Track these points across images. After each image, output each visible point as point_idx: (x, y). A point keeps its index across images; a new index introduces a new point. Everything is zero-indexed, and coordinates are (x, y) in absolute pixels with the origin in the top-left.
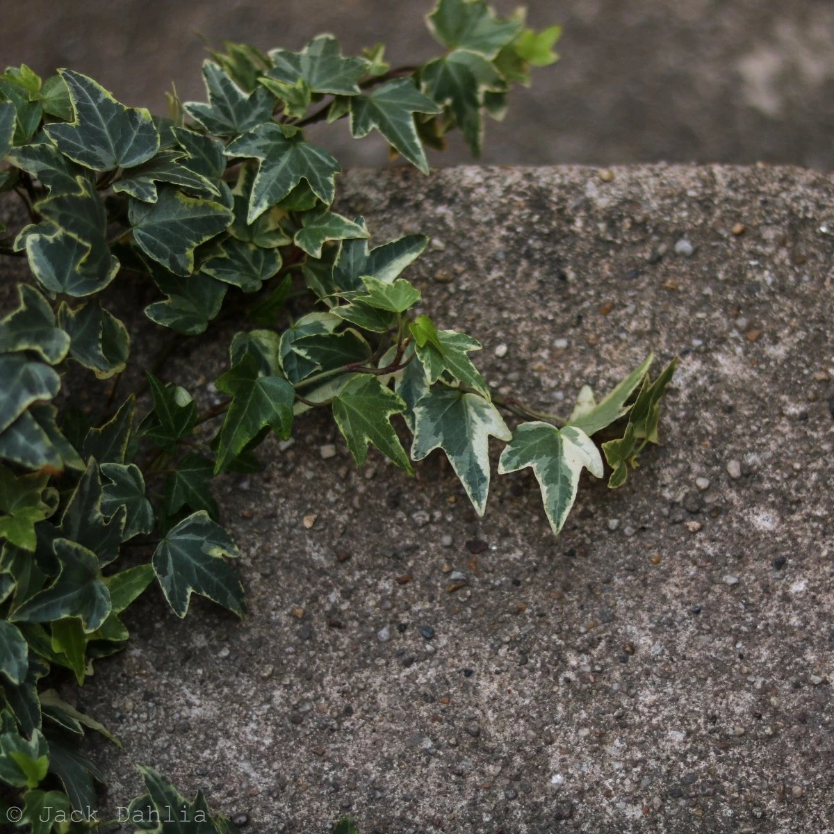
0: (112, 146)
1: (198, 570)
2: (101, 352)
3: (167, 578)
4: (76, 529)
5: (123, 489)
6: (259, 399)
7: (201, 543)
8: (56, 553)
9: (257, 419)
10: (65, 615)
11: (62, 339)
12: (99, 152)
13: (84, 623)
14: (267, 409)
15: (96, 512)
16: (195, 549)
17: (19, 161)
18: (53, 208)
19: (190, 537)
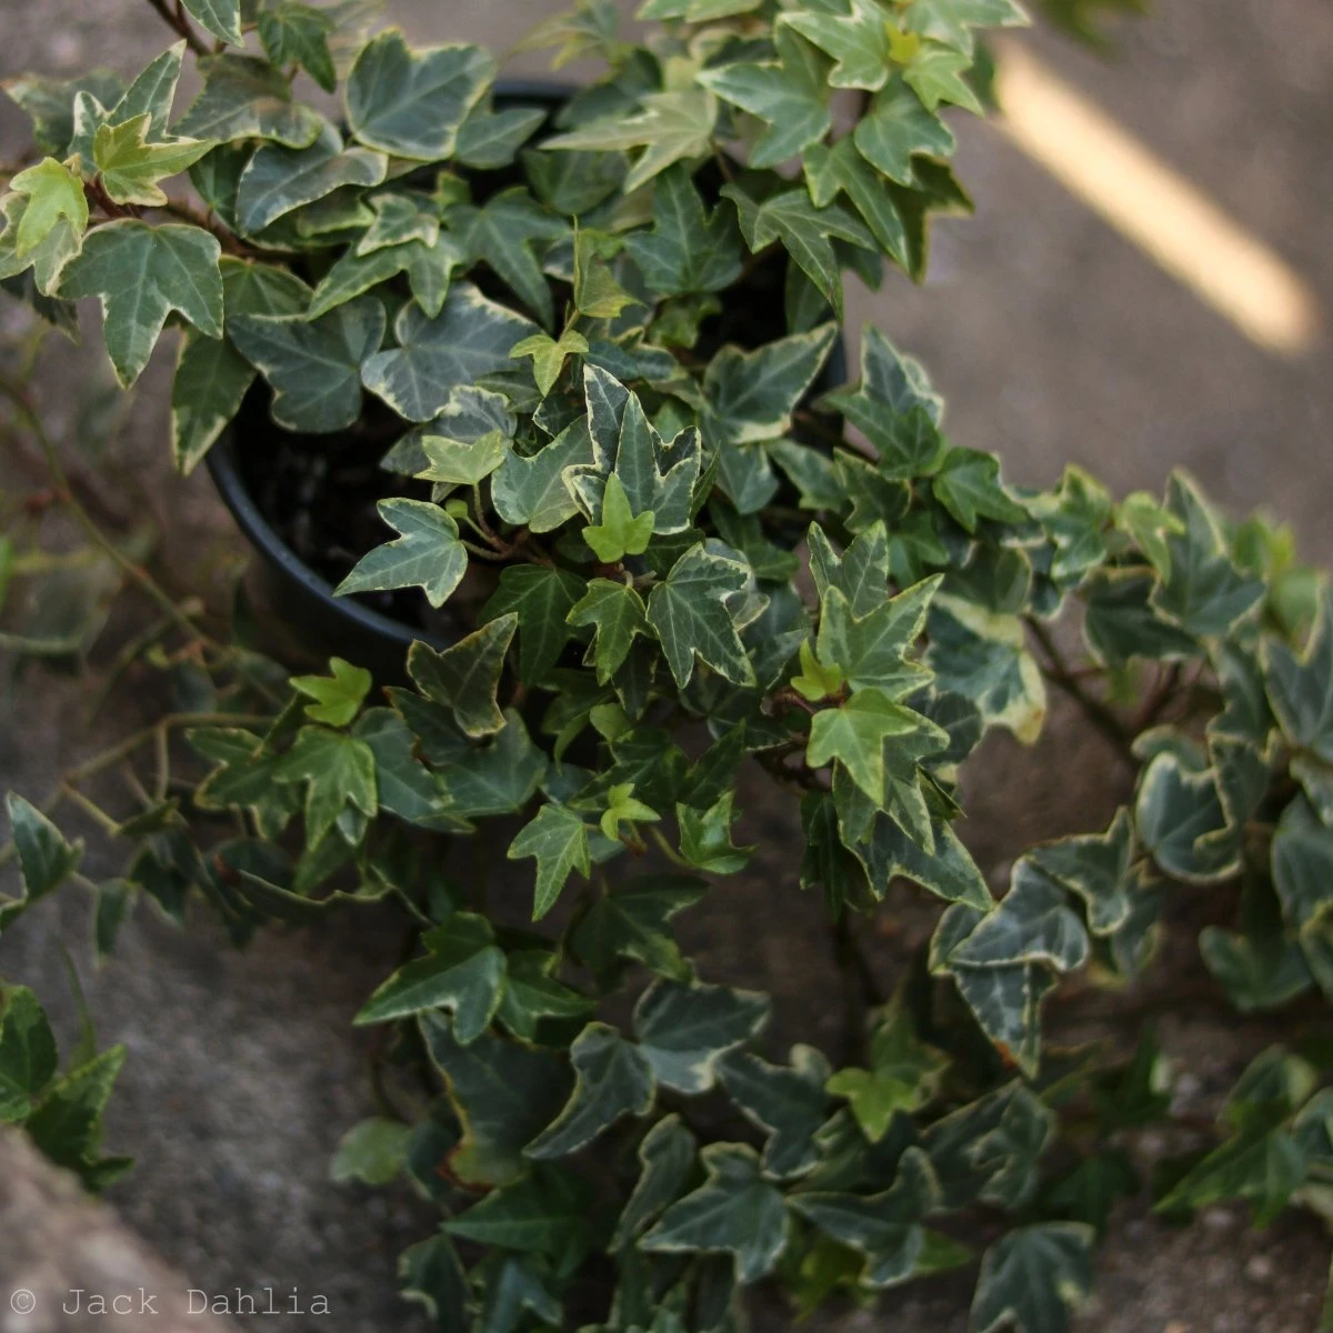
0: (1324, 717)
1: (1032, 1297)
3: (994, 1279)
4: (941, 1146)
5: (1020, 1136)
7: (1058, 1266)
8: (901, 1164)
10: (856, 1242)
11: (1120, 907)
12: (1307, 714)
13: (867, 1268)
15: (977, 1145)
16: (1048, 1270)
19: (1053, 1251)
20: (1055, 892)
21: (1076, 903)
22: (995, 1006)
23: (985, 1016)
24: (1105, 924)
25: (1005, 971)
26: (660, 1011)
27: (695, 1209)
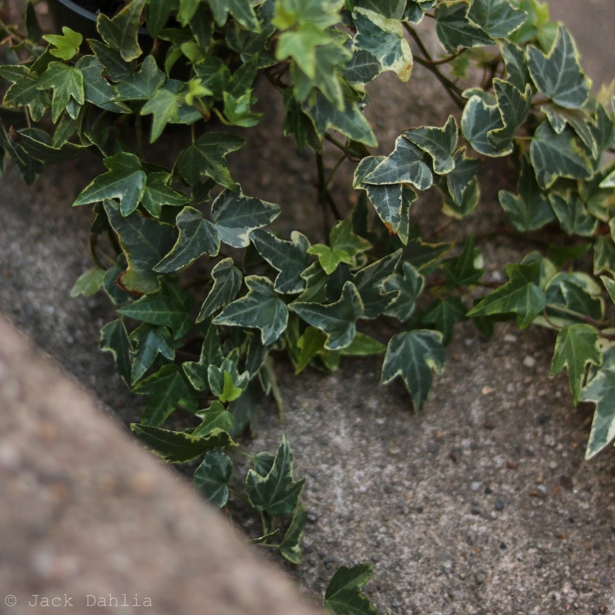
0: (558, 85)
1: (413, 365)
2: (462, 192)
3: (392, 355)
4: (363, 284)
5: (407, 285)
6: (523, 294)
7: (426, 351)
8: (343, 289)
9: (513, 305)
10: (321, 328)
12: (548, 82)
13: (327, 341)
14: (523, 303)
15: (381, 283)
16: (421, 353)
17: (504, 48)
18: (503, 89)
19: (423, 343)
20: (417, 153)
21: (428, 160)
22: (385, 205)
23: (379, 210)
24: (442, 170)
25: (389, 187)
26: (223, 208)
27: (240, 306)
